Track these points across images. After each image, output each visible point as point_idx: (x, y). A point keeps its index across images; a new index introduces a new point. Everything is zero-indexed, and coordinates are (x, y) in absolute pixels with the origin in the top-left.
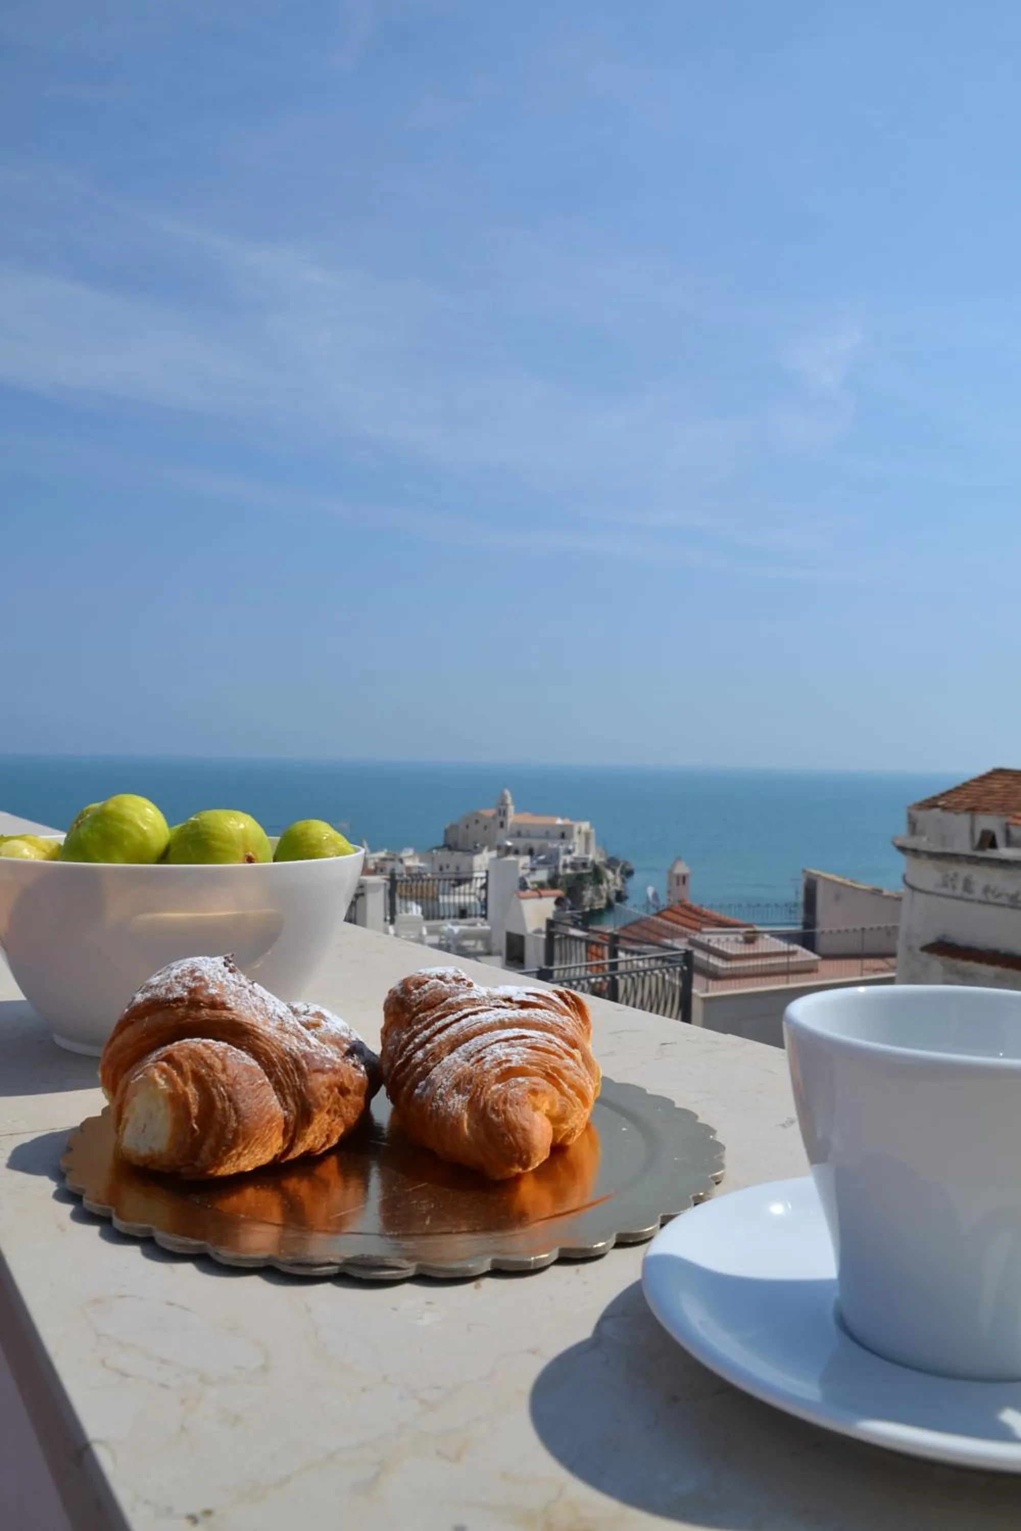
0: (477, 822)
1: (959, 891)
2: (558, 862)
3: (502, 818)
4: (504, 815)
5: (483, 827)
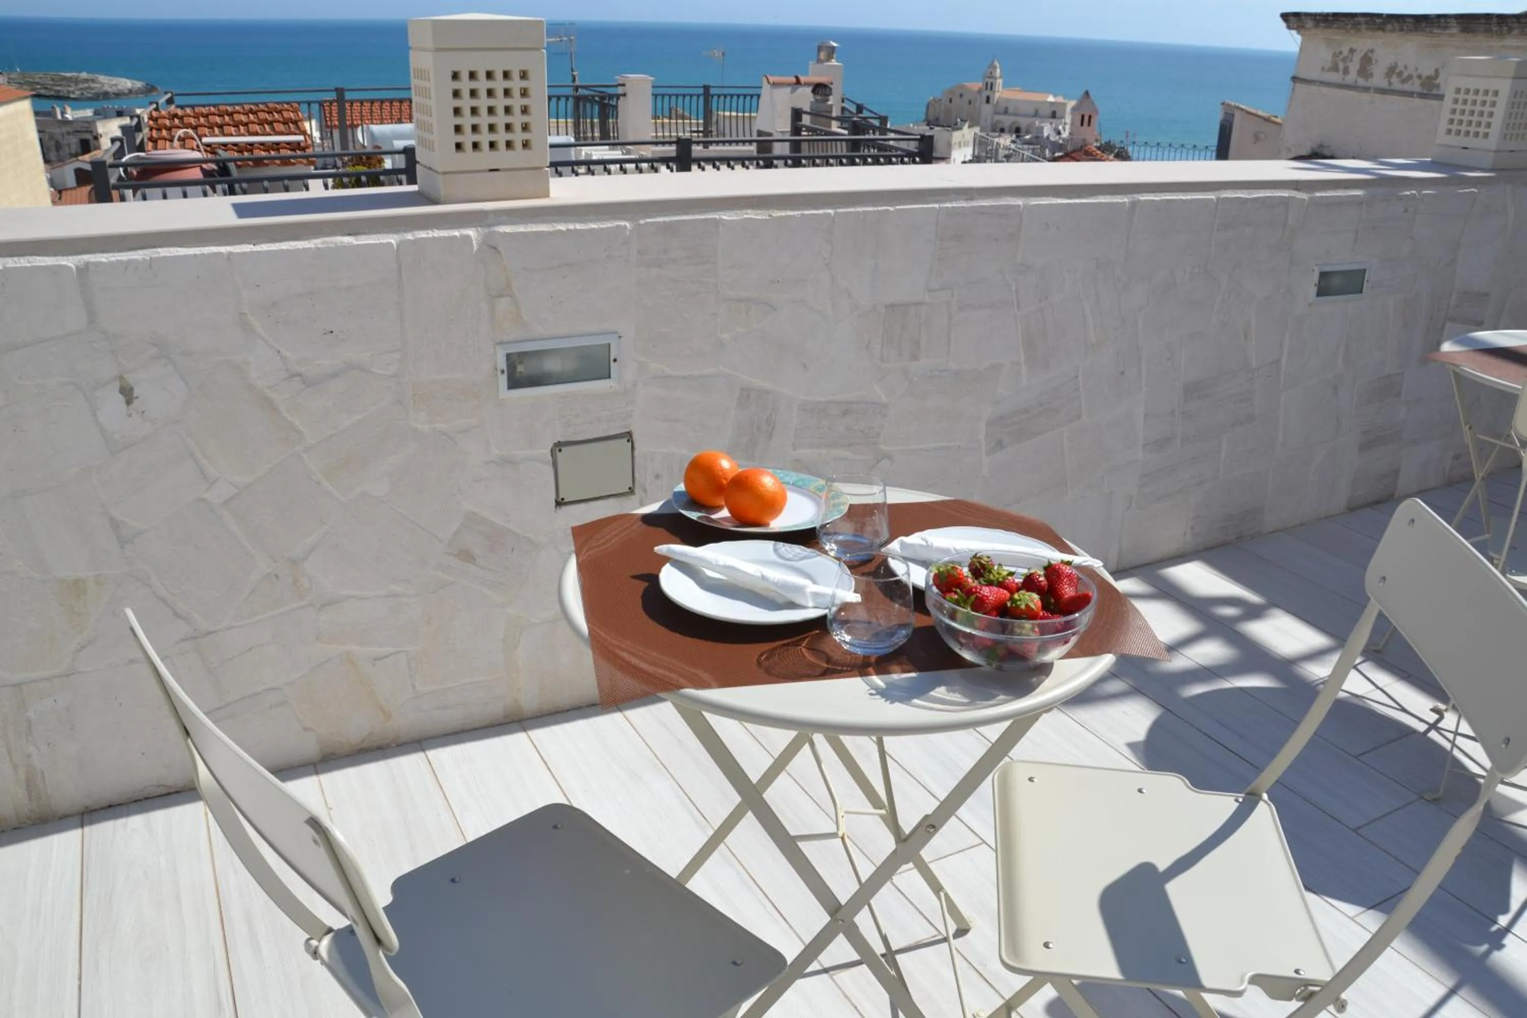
0: (961, 95)
1: (1352, 77)
3: (988, 93)
4: (991, 89)
5: (967, 102)
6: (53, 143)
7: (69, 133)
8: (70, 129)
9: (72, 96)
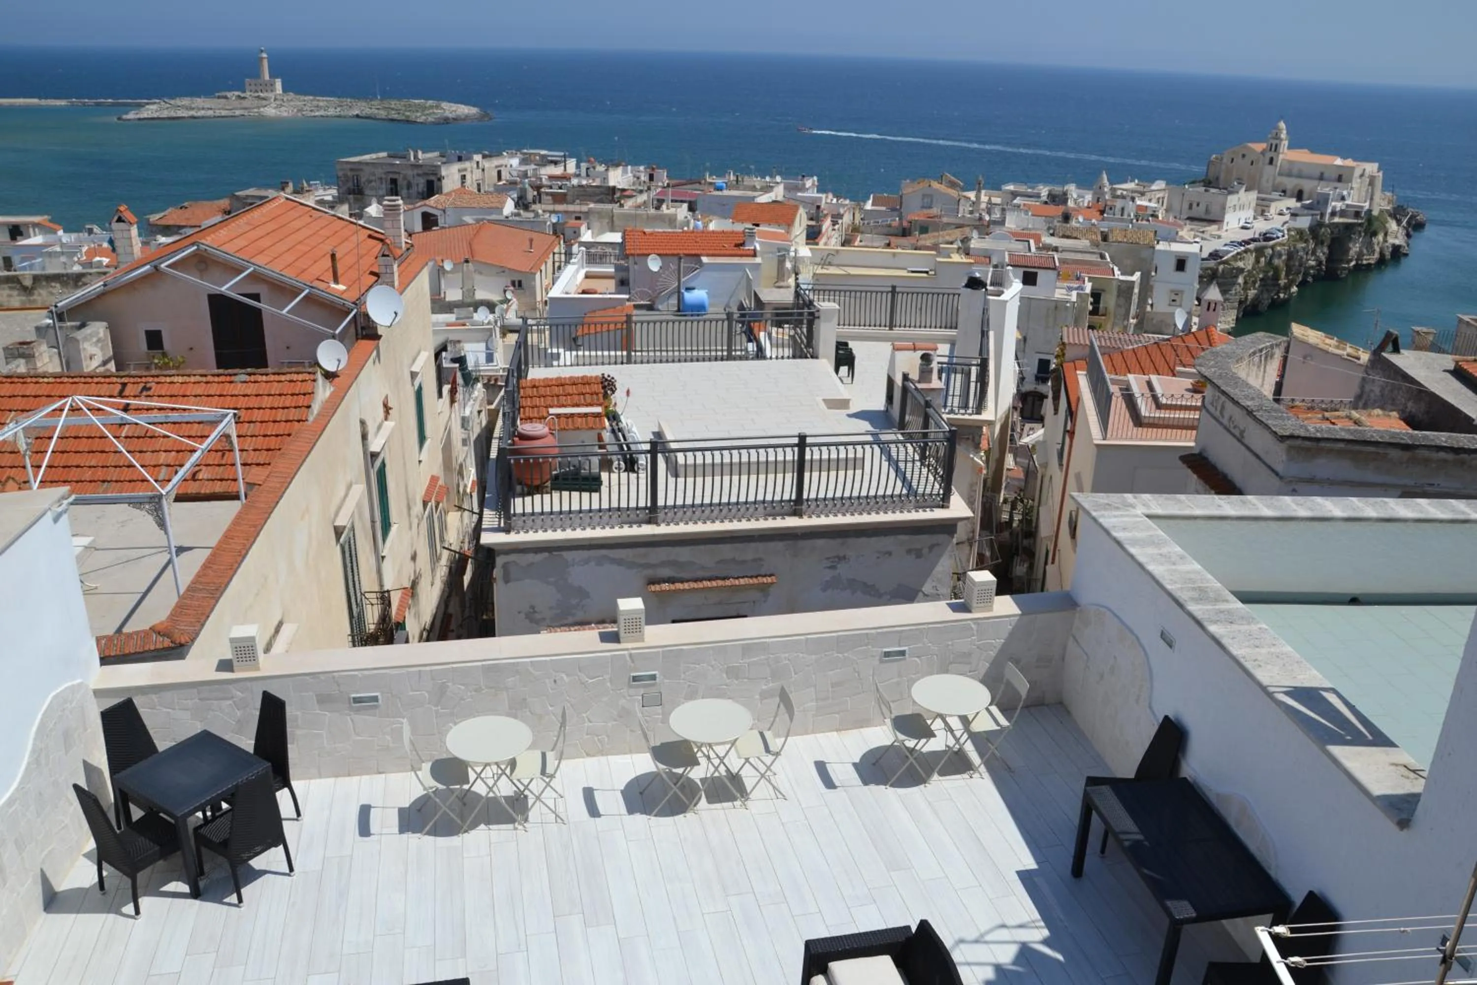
0: (1243, 156)
2: (1326, 208)
3: (1272, 154)
4: (1276, 150)
5: (1250, 163)
6: (405, 183)
7: (418, 175)
8: (420, 172)
9: (418, 120)
